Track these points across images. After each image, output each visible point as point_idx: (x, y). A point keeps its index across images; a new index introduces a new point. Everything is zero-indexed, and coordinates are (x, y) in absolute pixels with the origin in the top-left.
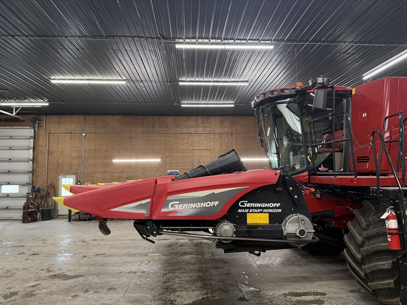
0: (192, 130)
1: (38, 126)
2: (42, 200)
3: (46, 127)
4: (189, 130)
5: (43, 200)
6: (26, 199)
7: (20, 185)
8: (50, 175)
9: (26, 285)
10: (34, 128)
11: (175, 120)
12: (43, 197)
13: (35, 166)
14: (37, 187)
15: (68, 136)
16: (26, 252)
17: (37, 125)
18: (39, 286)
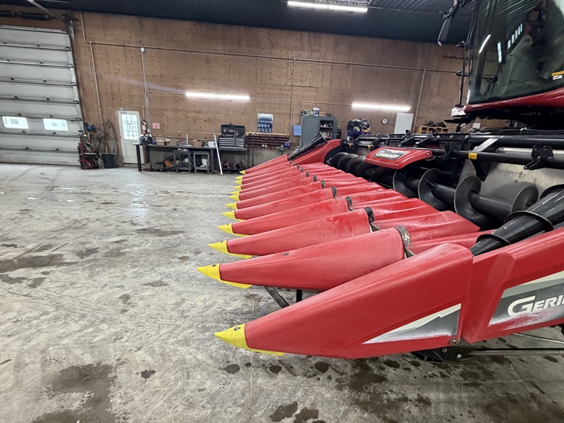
0: (294, 55)
1: (74, 30)
2: (100, 142)
3: (87, 32)
4: (290, 54)
5: (102, 143)
6: (79, 139)
7: (67, 120)
8: (104, 108)
9: (106, 240)
10: (69, 33)
11: (270, 35)
12: (100, 139)
13: (82, 95)
14: (90, 124)
15: (121, 50)
16: (95, 200)
17: (72, 29)
18: (126, 243)
